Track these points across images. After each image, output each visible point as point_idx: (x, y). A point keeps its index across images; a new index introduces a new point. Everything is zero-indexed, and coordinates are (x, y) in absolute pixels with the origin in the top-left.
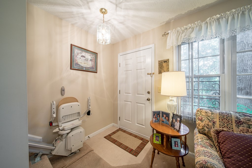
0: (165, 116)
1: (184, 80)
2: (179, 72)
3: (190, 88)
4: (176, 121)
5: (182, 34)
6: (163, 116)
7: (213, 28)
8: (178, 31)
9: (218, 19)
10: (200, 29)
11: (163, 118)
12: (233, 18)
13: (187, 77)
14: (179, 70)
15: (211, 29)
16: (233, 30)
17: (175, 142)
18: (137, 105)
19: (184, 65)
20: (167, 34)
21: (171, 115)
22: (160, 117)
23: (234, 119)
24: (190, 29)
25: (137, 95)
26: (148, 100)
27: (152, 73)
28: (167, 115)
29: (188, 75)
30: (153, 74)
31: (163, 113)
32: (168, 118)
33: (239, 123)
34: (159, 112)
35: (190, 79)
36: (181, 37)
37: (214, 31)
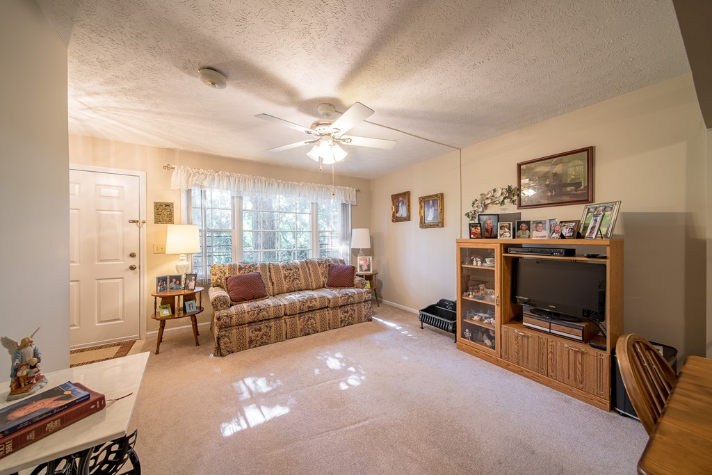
0: (174, 280)
1: (198, 234)
2: (188, 226)
3: (204, 245)
4: (191, 280)
5: (193, 177)
6: (171, 281)
7: (225, 183)
8: (188, 171)
9: (229, 176)
10: (213, 179)
11: (172, 284)
12: (239, 181)
13: (200, 231)
14: (189, 222)
15: (223, 183)
16: (239, 192)
17: (189, 305)
18: (99, 285)
19: (196, 214)
20: (172, 168)
21: (184, 277)
22: (166, 283)
23: (238, 267)
24: (203, 176)
25: (97, 263)
26: (132, 268)
27: (141, 221)
28: (178, 278)
29: (201, 228)
30: (144, 222)
31: (171, 277)
32: (180, 281)
33: (240, 268)
34: (166, 277)
35: (205, 234)
36: (192, 180)
37: (225, 186)
